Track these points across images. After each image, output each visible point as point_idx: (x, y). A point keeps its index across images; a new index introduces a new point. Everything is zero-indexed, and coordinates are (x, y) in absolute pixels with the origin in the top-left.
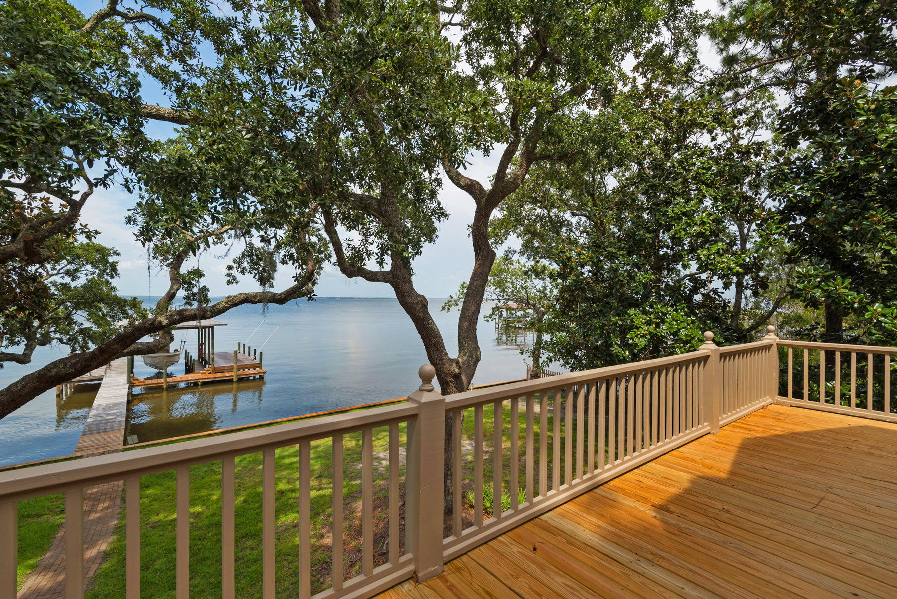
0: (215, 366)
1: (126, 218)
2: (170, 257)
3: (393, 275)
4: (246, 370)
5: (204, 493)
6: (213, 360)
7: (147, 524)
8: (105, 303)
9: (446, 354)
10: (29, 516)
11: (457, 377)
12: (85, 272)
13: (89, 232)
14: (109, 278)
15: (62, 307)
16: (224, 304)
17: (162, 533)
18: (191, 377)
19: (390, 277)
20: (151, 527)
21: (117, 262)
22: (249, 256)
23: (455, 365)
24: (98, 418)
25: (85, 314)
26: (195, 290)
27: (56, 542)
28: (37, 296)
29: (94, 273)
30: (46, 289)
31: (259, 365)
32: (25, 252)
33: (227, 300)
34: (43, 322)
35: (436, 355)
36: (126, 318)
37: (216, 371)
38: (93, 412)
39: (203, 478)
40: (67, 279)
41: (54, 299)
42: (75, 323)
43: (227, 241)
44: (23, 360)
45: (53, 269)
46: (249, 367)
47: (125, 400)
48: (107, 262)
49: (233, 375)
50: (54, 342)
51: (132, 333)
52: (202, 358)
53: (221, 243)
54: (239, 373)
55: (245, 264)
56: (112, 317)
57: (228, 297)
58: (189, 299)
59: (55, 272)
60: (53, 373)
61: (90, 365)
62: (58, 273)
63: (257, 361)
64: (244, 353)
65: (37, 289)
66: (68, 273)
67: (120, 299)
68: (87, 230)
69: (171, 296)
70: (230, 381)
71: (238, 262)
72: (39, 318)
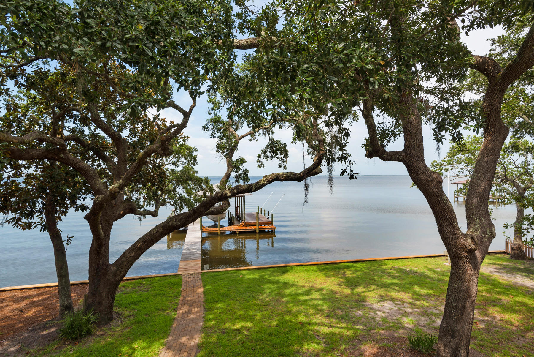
0: (246, 222)
1: (203, 127)
2: (225, 151)
3: (407, 154)
4: (263, 226)
5: (251, 313)
6: (244, 218)
7: (219, 329)
8: (192, 181)
9: (459, 229)
10: (159, 310)
11: (471, 252)
12: (181, 162)
13: (184, 137)
14: (193, 165)
15: (171, 184)
16: (262, 182)
17: (228, 339)
18: (233, 228)
19: (404, 156)
20: (222, 332)
21: (196, 156)
22: (271, 147)
23: (469, 240)
24: (188, 251)
25: (181, 187)
26: (241, 172)
27: (173, 331)
28: (161, 177)
29: (185, 163)
30: (164, 173)
31: (271, 223)
32: (161, 148)
33: (264, 179)
34: (163, 192)
35: (449, 230)
36: (202, 190)
37: (247, 225)
38: (185, 247)
39: (248, 301)
40: (173, 167)
41: (168, 178)
42: (178, 193)
43: (257, 138)
44: (154, 214)
45: (167, 161)
46: (265, 223)
47: (200, 240)
48: (192, 156)
49: (256, 228)
50: (168, 204)
51: (210, 201)
52: (238, 216)
53: (254, 139)
54: (260, 227)
55: (268, 154)
56: (195, 190)
57: (265, 177)
58: (237, 178)
59: (167, 163)
60: (170, 224)
61: (188, 221)
62: (169, 163)
63: (270, 219)
64: (261, 214)
65: (161, 173)
66: (174, 163)
67: (199, 178)
68: (183, 136)
69: (228, 176)
70: (254, 232)
71: (264, 152)
72: (162, 190)
